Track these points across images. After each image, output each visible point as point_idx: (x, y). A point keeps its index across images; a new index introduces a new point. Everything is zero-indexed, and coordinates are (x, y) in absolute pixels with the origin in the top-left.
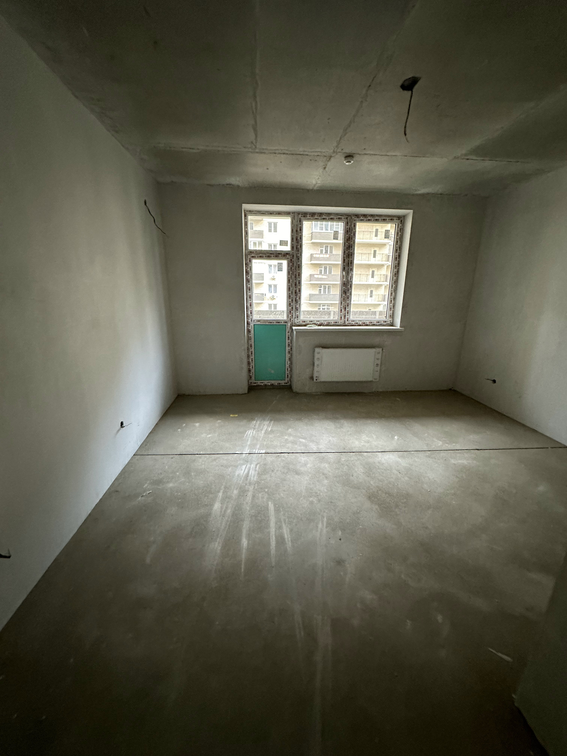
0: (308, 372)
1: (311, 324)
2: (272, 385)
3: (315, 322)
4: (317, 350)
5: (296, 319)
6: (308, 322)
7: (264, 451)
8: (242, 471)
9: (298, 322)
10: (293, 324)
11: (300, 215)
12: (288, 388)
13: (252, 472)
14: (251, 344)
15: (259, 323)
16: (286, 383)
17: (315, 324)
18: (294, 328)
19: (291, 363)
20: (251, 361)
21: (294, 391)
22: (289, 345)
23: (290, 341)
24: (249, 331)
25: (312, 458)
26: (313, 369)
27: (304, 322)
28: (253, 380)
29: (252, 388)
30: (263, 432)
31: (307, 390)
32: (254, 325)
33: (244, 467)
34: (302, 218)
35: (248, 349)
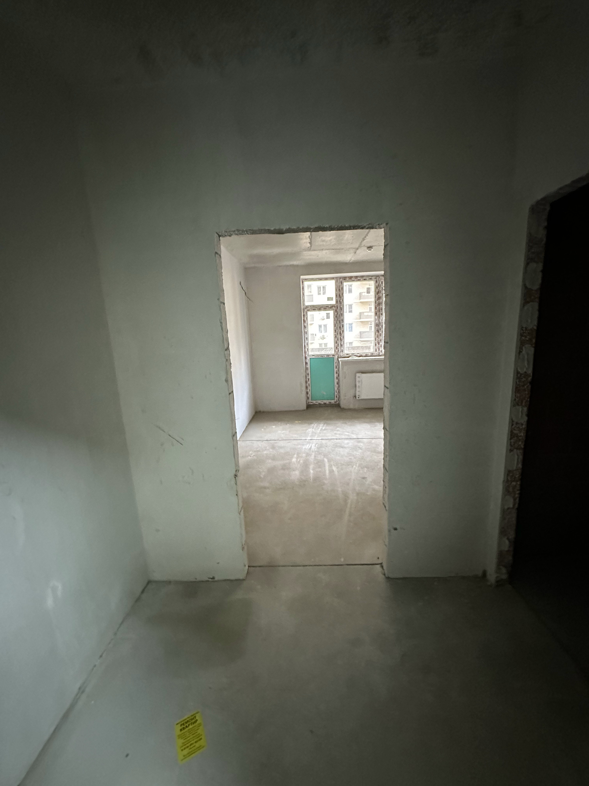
0: (352, 393)
1: (353, 356)
2: (325, 404)
3: (356, 354)
4: (358, 375)
5: (341, 353)
6: (351, 354)
7: (321, 438)
8: (307, 447)
9: (343, 355)
10: (339, 356)
11: (341, 280)
12: (337, 406)
13: (313, 447)
14: (308, 373)
15: (313, 357)
16: (336, 402)
17: (356, 356)
18: (340, 359)
19: (339, 387)
20: (308, 385)
21: (342, 408)
22: (337, 372)
23: (337, 369)
24: (306, 363)
25: (352, 441)
26: (356, 390)
27: (348, 354)
28: (310, 400)
29: (309, 406)
30: (319, 430)
31: (352, 406)
32: (310, 358)
33: (308, 445)
34: (343, 281)
35: (306, 377)
